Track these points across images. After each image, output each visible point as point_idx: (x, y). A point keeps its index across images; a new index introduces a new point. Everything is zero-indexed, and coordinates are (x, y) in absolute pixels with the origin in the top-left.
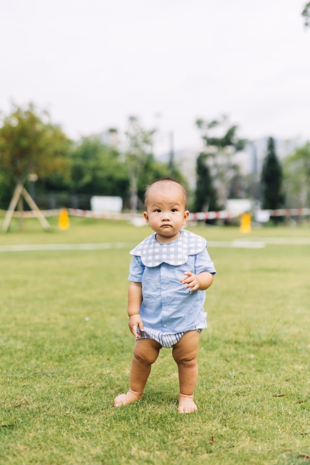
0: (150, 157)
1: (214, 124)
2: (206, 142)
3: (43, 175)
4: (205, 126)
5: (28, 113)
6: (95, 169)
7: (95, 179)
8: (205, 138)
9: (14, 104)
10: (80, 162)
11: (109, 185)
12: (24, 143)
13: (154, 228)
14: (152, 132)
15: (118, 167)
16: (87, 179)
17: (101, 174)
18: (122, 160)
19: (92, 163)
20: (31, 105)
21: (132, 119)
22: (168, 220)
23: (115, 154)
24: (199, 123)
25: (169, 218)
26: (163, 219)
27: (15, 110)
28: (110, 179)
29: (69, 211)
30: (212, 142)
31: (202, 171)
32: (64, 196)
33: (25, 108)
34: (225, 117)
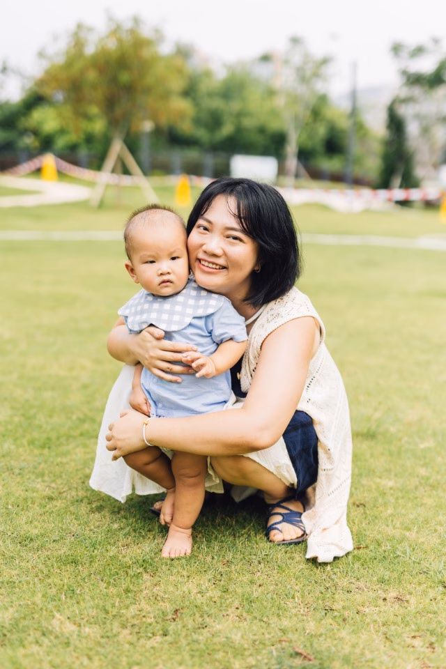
0: (323, 99)
1: (419, 51)
2: (404, 80)
3: (164, 121)
4: (404, 54)
5: (132, 31)
6: (240, 115)
7: (239, 130)
8: (404, 73)
9: (111, 19)
10: (217, 104)
11: (259, 140)
12: (125, 77)
13: (146, 285)
14: (325, 61)
15: (274, 113)
16: (227, 130)
17: (248, 123)
18: (280, 102)
19: (235, 106)
20: (136, 20)
21: (295, 41)
22: (169, 273)
23: (271, 93)
24: (396, 49)
25: (170, 271)
26: (160, 272)
27: (113, 27)
28: (262, 130)
29: (191, 180)
30: (415, 80)
31: (396, 124)
32: (193, 154)
33: (128, 25)
34: (436, 41)
